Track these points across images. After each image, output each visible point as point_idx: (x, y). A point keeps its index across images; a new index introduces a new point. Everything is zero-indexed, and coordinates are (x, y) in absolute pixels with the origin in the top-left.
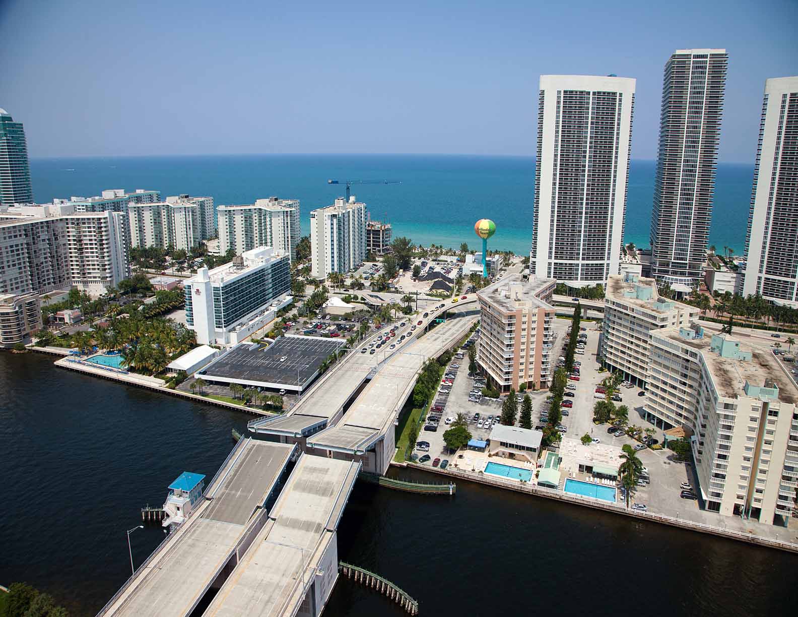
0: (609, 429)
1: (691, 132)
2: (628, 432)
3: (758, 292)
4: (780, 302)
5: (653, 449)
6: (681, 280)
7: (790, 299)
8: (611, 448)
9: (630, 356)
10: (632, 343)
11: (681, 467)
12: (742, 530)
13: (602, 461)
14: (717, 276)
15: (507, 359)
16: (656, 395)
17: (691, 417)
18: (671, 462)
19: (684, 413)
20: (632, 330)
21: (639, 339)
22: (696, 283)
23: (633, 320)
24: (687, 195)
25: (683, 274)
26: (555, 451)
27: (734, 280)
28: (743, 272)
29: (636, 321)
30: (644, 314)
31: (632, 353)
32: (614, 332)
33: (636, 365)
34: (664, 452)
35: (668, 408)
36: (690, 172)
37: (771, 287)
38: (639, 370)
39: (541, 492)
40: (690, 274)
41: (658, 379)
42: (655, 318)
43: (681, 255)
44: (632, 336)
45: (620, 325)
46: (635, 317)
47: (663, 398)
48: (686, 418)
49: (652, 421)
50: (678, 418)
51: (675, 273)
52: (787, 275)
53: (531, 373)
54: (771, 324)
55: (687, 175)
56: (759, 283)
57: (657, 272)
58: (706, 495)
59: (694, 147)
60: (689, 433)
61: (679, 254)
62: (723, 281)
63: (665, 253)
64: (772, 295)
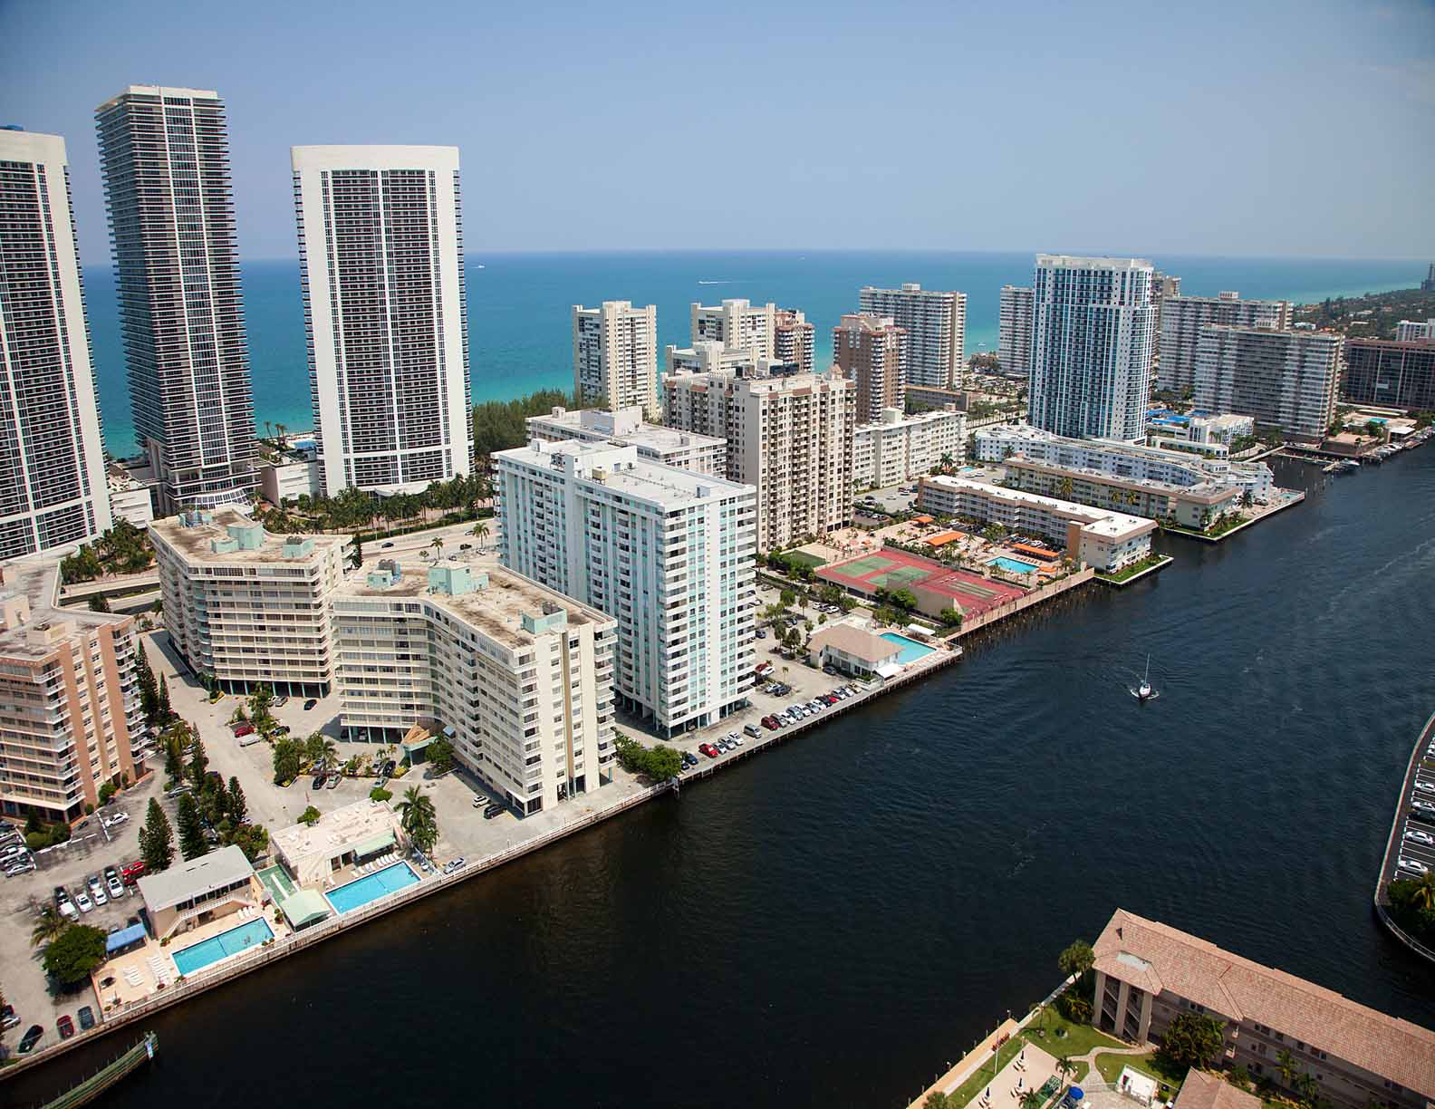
0: (315, 783)
1: (187, 236)
2: (344, 771)
3: (349, 483)
4: (387, 490)
5: (398, 777)
6: (226, 497)
7: (396, 481)
8: (355, 807)
9: (264, 651)
10: (262, 628)
11: (451, 780)
12: (579, 814)
13: (361, 833)
14: (280, 474)
15: (62, 754)
16: (360, 693)
17: (429, 702)
18: (434, 781)
19: (416, 702)
20: (260, 606)
21: (277, 617)
22: (249, 496)
23: (255, 588)
24: (203, 347)
25: (225, 485)
26: (265, 866)
27: (307, 473)
28: (320, 457)
29: (262, 588)
30: (277, 572)
31: (269, 645)
32: (223, 622)
33: (282, 662)
34: (414, 773)
35: (387, 706)
36: (199, 306)
37: (367, 471)
38: (288, 668)
39: (305, 939)
40: (238, 482)
41: (358, 668)
42: (300, 572)
43: (215, 455)
44: (260, 617)
45: (232, 605)
46: (257, 583)
47: (374, 694)
48: (420, 707)
49: (362, 738)
50: (408, 714)
51: (212, 487)
52: (383, 448)
53: (114, 757)
54: (392, 526)
55: (195, 313)
56: (348, 469)
57: (180, 494)
58: (522, 795)
59: (197, 262)
60: (436, 727)
61: (212, 452)
62: (292, 481)
63: (187, 457)
64: (369, 483)
